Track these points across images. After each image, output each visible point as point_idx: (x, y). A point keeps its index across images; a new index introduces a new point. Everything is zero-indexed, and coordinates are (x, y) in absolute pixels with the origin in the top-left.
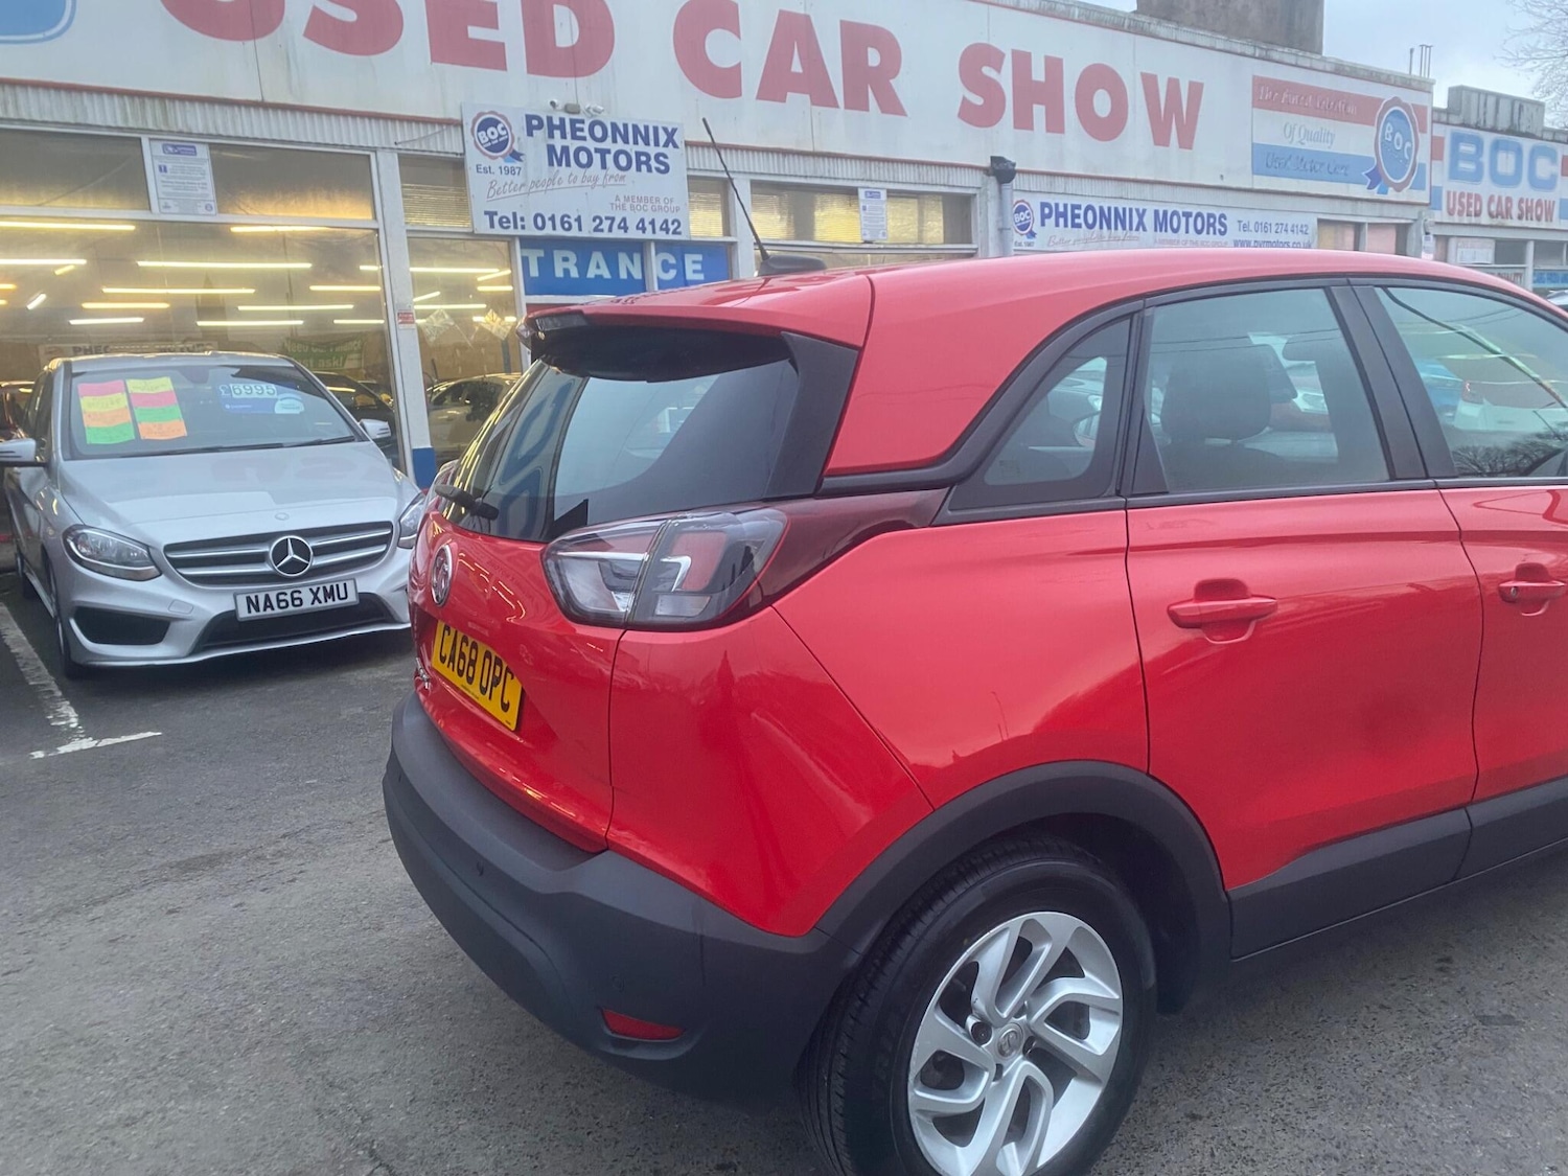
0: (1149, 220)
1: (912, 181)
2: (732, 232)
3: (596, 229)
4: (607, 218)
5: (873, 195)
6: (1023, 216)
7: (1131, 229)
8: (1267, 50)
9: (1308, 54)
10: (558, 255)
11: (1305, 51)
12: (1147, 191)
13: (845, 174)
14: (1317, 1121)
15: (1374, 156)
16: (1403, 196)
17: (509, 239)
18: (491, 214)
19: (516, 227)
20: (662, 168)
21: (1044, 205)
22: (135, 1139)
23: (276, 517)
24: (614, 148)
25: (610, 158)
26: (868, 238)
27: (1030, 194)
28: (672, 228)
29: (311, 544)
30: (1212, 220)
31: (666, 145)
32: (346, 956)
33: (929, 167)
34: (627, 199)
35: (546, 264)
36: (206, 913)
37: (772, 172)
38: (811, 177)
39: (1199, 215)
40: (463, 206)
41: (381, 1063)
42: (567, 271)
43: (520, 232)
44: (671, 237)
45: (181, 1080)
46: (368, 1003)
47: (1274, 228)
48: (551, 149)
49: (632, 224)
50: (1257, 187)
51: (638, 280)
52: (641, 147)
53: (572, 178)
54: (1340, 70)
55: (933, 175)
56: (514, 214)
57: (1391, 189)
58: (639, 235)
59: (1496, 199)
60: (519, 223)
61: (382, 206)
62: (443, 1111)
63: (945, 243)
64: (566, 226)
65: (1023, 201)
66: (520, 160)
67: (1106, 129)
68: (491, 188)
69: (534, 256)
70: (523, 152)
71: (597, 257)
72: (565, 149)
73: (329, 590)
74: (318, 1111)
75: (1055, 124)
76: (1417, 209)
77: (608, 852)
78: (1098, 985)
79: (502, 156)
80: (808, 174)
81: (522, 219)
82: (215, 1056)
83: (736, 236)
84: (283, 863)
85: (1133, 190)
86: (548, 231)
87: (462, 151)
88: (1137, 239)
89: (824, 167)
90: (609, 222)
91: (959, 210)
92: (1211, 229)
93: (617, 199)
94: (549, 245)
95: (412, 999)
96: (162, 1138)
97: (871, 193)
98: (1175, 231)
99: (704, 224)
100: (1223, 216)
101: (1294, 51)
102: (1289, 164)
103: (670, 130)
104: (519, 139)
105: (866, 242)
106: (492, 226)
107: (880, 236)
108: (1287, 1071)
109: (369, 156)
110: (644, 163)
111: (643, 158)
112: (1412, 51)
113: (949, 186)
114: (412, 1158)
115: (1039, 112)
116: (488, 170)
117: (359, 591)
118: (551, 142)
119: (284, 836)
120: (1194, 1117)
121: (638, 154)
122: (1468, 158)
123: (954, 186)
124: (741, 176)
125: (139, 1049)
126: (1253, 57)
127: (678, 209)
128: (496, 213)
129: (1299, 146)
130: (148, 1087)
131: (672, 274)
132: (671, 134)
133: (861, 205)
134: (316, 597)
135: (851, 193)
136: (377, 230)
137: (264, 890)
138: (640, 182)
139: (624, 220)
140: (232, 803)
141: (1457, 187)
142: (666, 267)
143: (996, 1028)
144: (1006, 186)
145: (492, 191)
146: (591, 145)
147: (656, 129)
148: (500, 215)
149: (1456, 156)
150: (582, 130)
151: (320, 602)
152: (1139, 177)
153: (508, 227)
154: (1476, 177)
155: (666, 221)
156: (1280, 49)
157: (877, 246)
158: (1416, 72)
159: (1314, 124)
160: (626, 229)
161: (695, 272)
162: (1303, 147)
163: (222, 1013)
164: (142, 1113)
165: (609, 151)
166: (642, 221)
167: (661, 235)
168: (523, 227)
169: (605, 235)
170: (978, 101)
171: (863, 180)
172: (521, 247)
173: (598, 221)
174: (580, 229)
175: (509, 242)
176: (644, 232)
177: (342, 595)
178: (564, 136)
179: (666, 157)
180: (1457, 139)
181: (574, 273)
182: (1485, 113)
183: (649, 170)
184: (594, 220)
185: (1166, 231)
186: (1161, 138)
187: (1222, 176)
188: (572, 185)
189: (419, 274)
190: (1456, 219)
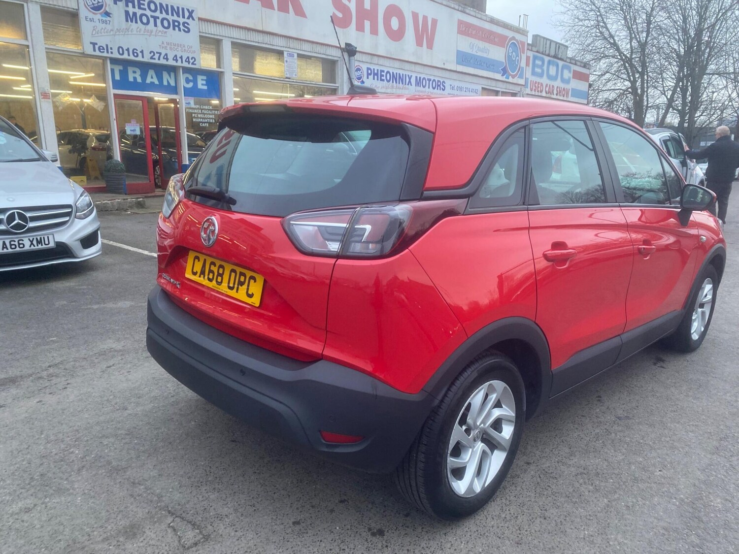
0: (413, 80)
1: (309, 50)
2: (222, 66)
3: (152, 58)
4: (157, 53)
5: (291, 55)
6: (359, 73)
7: (405, 84)
8: (464, 8)
9: (480, 12)
10: (130, 70)
11: (479, 10)
12: (412, 67)
13: (278, 43)
14: (574, 461)
15: (504, 61)
16: (515, 80)
17: (103, 58)
18: (94, 44)
19: (108, 52)
20: (186, 30)
21: (368, 69)
22: (34, 518)
23: (7, 199)
24: (161, 16)
25: (159, 22)
26: (288, 76)
27: (362, 63)
28: (191, 61)
29: (28, 215)
30: (439, 84)
31: (188, 18)
32: (113, 423)
33: (317, 45)
34: (168, 44)
35: (124, 74)
36: (22, 406)
37: (242, 38)
38: (261, 43)
39: (434, 80)
40: (77, 38)
41: (156, 471)
42: (135, 78)
43: (110, 55)
44: (190, 66)
45: (47, 488)
46: (136, 444)
47: (464, 90)
48: (127, 13)
49: (171, 57)
50: (458, 70)
51: (173, 86)
52: (175, 18)
53: (138, 30)
54: (493, 21)
55: (319, 49)
56: (107, 46)
57: (510, 77)
58: (174, 63)
59: (548, 86)
60: (110, 50)
61: (31, 33)
62: (198, 490)
63: (323, 82)
64: (135, 54)
65: (359, 66)
66: (110, 17)
67: (397, 36)
68: (94, 30)
69: (118, 69)
70: (111, 12)
71: (151, 73)
72: (135, 14)
73: (39, 239)
74: (132, 496)
75: (374, 31)
76: (520, 87)
77: (322, 361)
78: (508, 411)
79: (99, 13)
80: (260, 41)
81: (111, 49)
82: (61, 475)
83: (224, 68)
84: (55, 380)
85: (407, 66)
86: (125, 56)
87: (77, 8)
88: (408, 89)
89: (267, 39)
90: (159, 55)
91: (330, 66)
92: (439, 87)
93: (163, 43)
94: (126, 63)
95: (159, 440)
96: (50, 516)
97: (290, 54)
98: (424, 87)
99: (208, 61)
100: (444, 82)
101: (474, 10)
102: (471, 61)
103: (190, 11)
104: (109, 5)
105: (287, 78)
106: (94, 50)
107: (294, 76)
108: (556, 443)
109: (23, 5)
110: (176, 26)
111: (176, 24)
112: (520, 16)
113: (326, 55)
114: (191, 512)
115: (367, 24)
116: (92, 20)
117: (56, 240)
118: (127, 9)
119: (50, 366)
120: (528, 463)
121: (174, 21)
122: (539, 66)
123: (328, 55)
124: (227, 39)
125: (15, 475)
126: (458, 10)
127: (194, 52)
128: (96, 44)
129: (475, 54)
130: (30, 493)
131: (191, 85)
132: (191, 13)
133: (285, 59)
134: (32, 243)
135: (280, 53)
136: (28, 46)
137: (50, 394)
138: (175, 36)
139: (166, 55)
140: (10, 351)
141: (534, 79)
142: (188, 81)
143: (473, 430)
144: (352, 58)
145: (94, 32)
146: (149, 13)
147: (183, 9)
148: (99, 45)
149: (534, 65)
150: (144, 5)
151: (34, 246)
152: (410, 60)
153: (103, 52)
154: (541, 75)
155: (188, 58)
156: (469, 8)
157: (292, 80)
158: (521, 26)
159: (482, 44)
160: (167, 59)
161: (202, 85)
162: (478, 54)
163: (56, 454)
164: (32, 505)
165: (158, 18)
166: (176, 56)
167: (185, 65)
168: (112, 53)
169: (156, 61)
170: (340, 15)
171: (286, 47)
172: (111, 63)
173: (152, 54)
174: (143, 57)
175: (103, 60)
176: (177, 62)
177: (47, 243)
178: (134, 7)
179: (188, 24)
180: (535, 58)
181: (139, 80)
182: (546, 48)
183: (180, 30)
184: (150, 53)
185: (420, 86)
186: (419, 43)
187: (444, 63)
188: (138, 33)
189: (52, 73)
190: (533, 93)
